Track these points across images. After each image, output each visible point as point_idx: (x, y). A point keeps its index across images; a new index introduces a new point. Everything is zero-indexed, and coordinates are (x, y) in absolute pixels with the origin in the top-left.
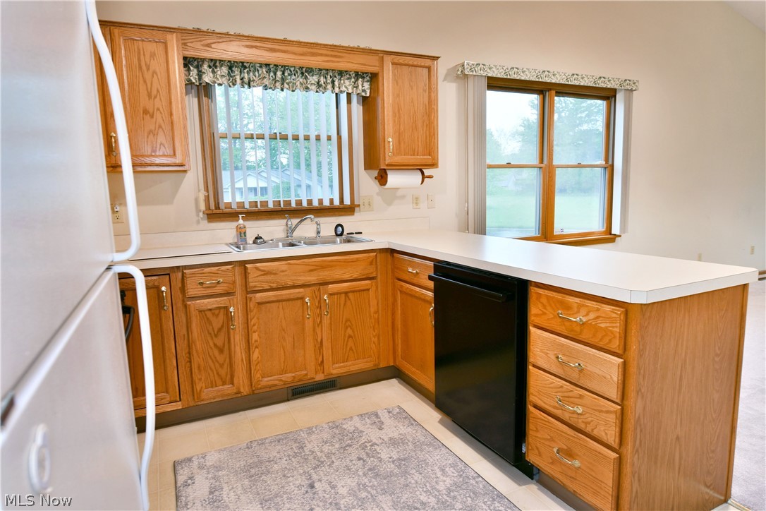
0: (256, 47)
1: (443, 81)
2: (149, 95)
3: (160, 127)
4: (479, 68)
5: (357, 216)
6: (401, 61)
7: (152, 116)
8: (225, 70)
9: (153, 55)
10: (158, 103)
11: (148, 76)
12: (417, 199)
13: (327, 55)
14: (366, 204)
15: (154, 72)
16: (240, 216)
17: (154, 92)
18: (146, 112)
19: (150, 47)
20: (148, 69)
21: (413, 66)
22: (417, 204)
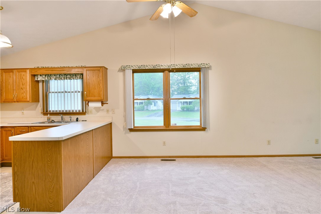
0: (48, 70)
1: (118, 72)
2: (22, 84)
3: (24, 92)
4: (127, 67)
5: (87, 115)
6: (90, 69)
7: (23, 89)
8: (44, 76)
9: (24, 75)
10: (24, 86)
11: (22, 80)
12: (108, 111)
13: (67, 70)
14: (90, 112)
15: (24, 79)
16: (49, 114)
17: (24, 83)
18: (21, 88)
19: (23, 73)
20: (22, 78)
21: (94, 70)
22: (108, 112)
